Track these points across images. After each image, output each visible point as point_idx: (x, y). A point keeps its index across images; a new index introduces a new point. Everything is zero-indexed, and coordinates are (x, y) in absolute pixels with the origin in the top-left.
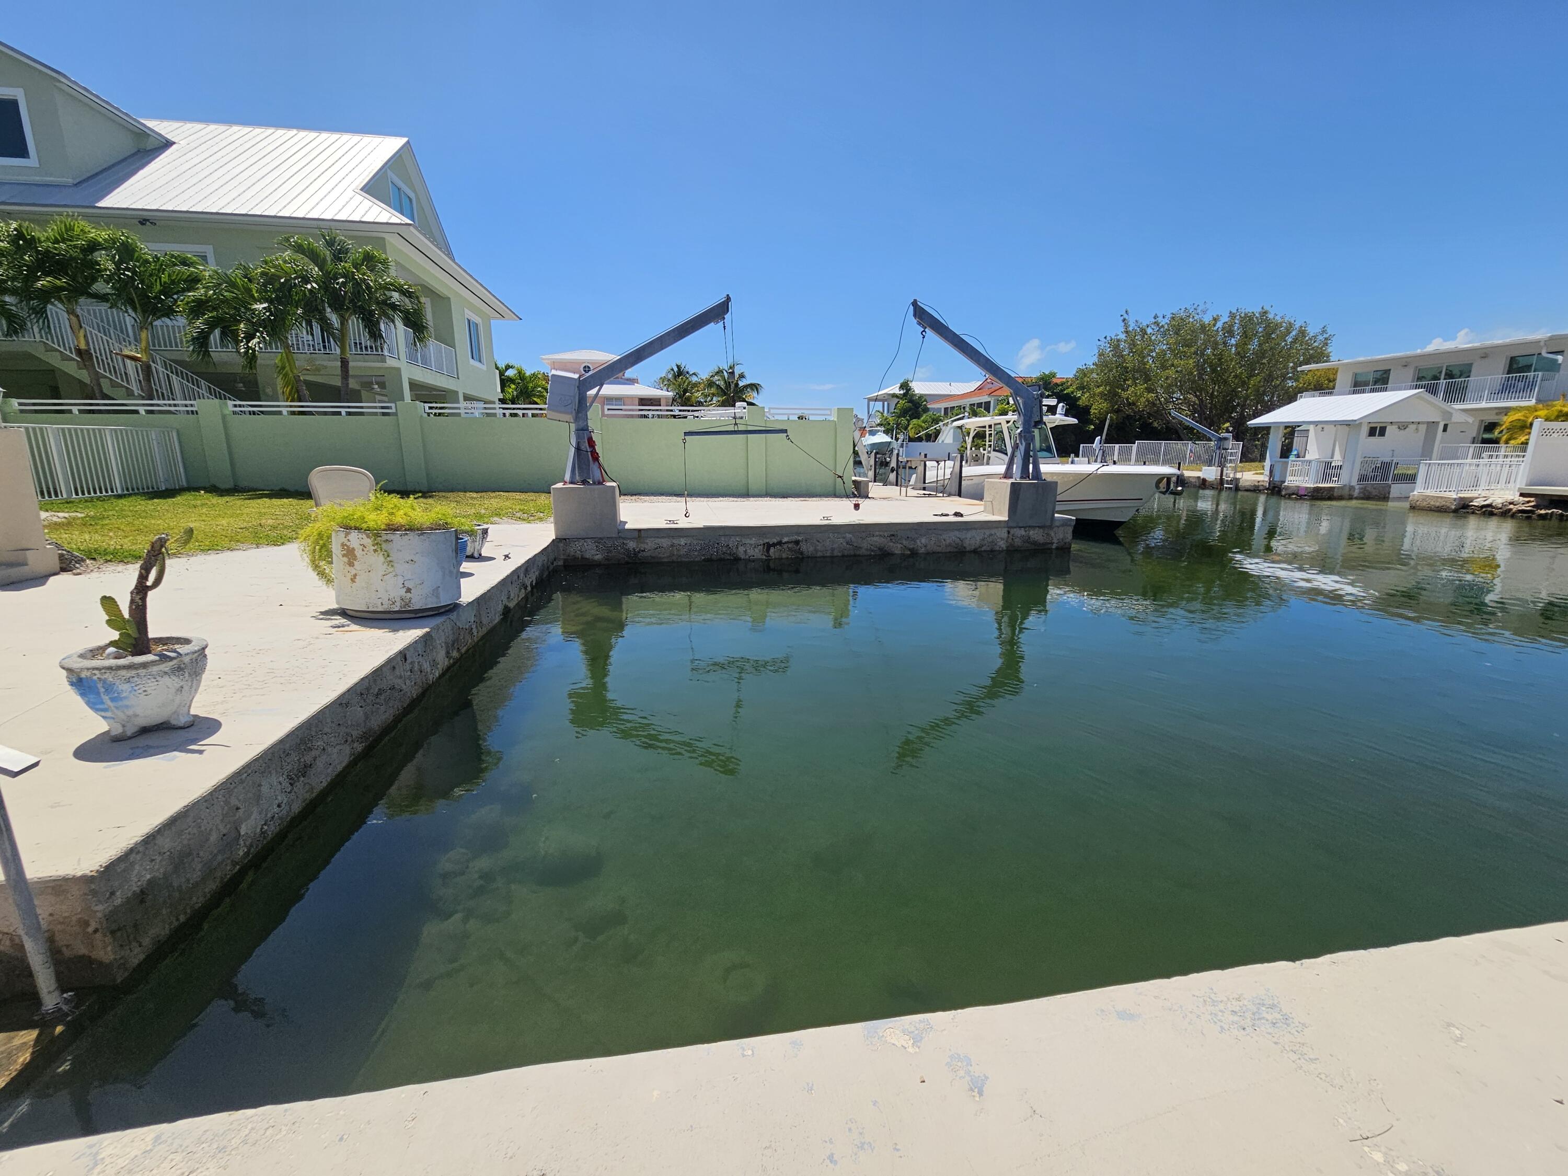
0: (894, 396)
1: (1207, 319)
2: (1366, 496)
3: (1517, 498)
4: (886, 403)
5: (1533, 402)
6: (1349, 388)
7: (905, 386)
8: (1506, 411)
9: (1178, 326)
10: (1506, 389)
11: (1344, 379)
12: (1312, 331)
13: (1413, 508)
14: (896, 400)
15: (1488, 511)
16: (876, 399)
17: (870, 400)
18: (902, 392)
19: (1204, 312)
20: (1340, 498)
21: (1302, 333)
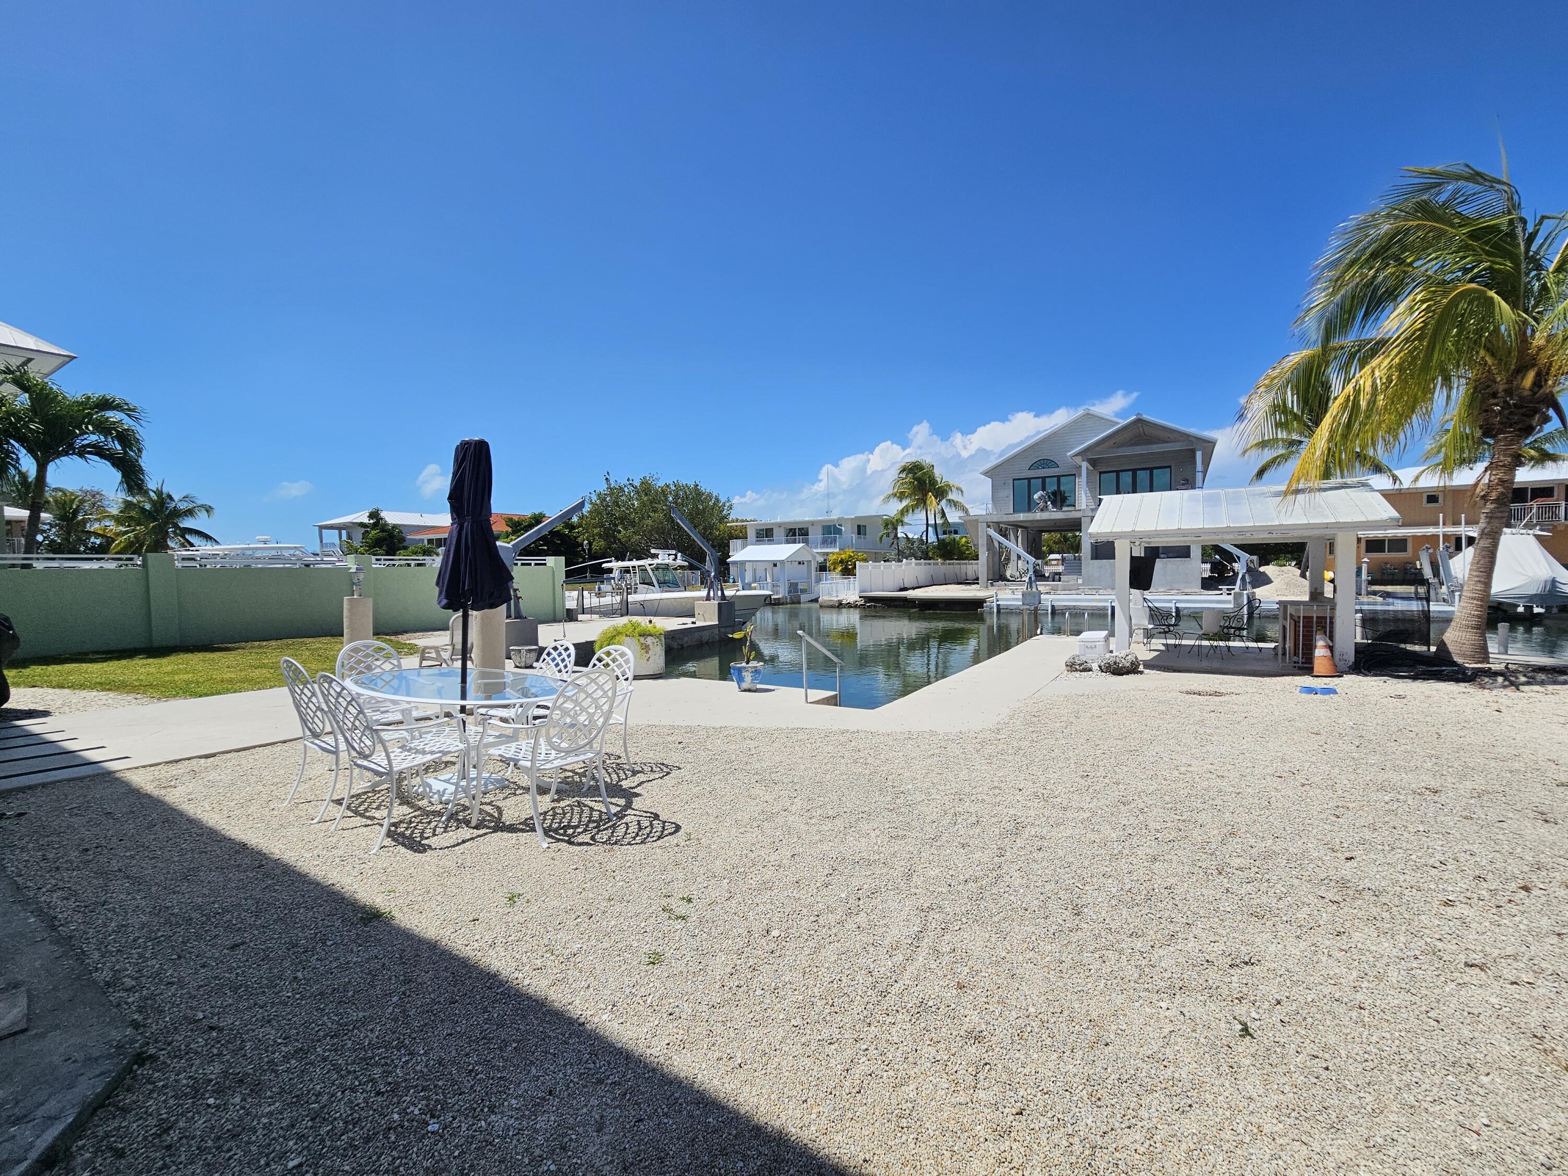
0: (362, 525)
1: (661, 484)
2: (793, 603)
3: (858, 599)
4: (344, 532)
5: (837, 550)
6: (755, 539)
7: (374, 515)
8: (827, 554)
9: (646, 488)
10: (825, 542)
11: (751, 534)
12: (723, 499)
13: (821, 606)
14: (363, 530)
15: (849, 606)
16: (331, 527)
17: (321, 528)
18: (372, 521)
19: (658, 479)
20: (783, 604)
21: (717, 500)
